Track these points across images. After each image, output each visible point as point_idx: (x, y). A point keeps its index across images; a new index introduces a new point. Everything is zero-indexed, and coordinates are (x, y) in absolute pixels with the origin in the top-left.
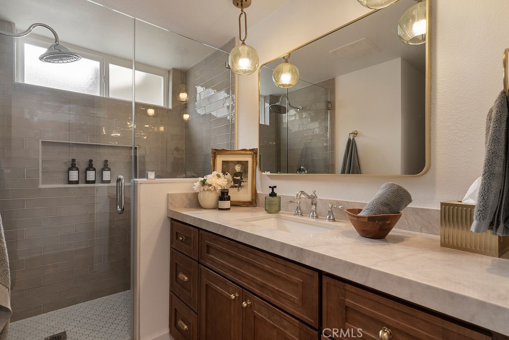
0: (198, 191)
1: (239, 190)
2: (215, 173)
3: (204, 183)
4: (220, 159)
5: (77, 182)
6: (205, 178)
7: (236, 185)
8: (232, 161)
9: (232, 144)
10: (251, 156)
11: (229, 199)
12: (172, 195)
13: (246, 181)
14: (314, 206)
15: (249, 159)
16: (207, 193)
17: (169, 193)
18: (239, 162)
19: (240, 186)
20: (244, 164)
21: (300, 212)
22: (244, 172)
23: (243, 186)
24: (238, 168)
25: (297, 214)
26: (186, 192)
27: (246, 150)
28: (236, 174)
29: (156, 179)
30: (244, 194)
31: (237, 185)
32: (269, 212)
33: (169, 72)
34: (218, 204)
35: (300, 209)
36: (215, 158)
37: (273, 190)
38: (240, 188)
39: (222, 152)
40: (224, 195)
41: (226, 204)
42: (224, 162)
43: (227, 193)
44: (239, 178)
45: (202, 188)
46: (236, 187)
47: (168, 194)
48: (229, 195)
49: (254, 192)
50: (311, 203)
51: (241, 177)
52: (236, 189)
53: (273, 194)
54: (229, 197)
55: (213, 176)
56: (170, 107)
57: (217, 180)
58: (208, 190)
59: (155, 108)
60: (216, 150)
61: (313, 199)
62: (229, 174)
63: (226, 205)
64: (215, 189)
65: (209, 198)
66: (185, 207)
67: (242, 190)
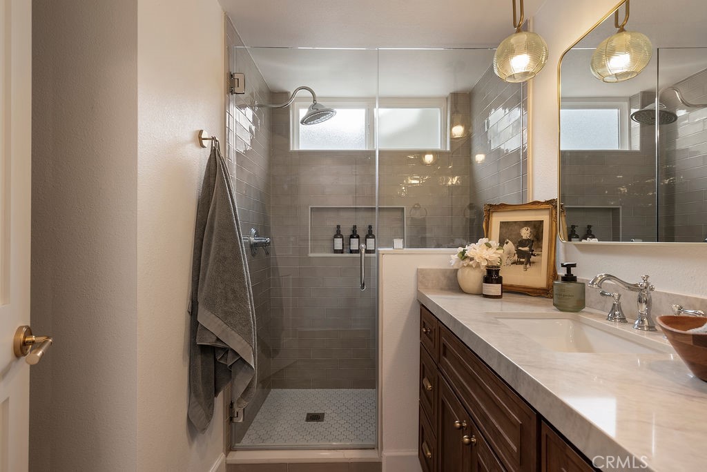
0: (457, 268)
1: (526, 269)
2: (483, 241)
3: (463, 256)
4: (496, 220)
5: (342, 252)
6: (467, 248)
7: (521, 260)
8: (515, 222)
9: (524, 194)
10: (547, 212)
11: (499, 280)
12: (422, 270)
13: (538, 255)
14: (644, 306)
15: (544, 217)
16: (468, 270)
17: (419, 267)
18: (526, 223)
19: (529, 262)
20: (537, 227)
21: (617, 313)
22: (535, 239)
23: (534, 263)
24: (525, 233)
25: (613, 317)
26: (442, 268)
27: (539, 202)
28: (522, 243)
29: (405, 249)
30: (535, 276)
31: (524, 260)
32: (561, 307)
33: (447, 98)
34: (481, 288)
35: (620, 309)
36: (489, 219)
37: (569, 271)
38: (528, 266)
39: (502, 207)
40: (492, 275)
41: (495, 289)
42: (503, 224)
43: (497, 272)
44: (526, 249)
45: (462, 262)
46: (522, 263)
47: (418, 269)
48: (500, 275)
49: (552, 273)
50: (637, 299)
51: (530, 248)
52: (522, 266)
53: (569, 278)
54: (501, 278)
55: (480, 246)
56: (448, 149)
57: (484, 252)
58: (469, 266)
59: (434, 153)
60: (491, 205)
61: (643, 293)
62: (510, 242)
63: (493, 291)
64: (478, 265)
65: (471, 278)
66: (442, 289)
67: (532, 270)
